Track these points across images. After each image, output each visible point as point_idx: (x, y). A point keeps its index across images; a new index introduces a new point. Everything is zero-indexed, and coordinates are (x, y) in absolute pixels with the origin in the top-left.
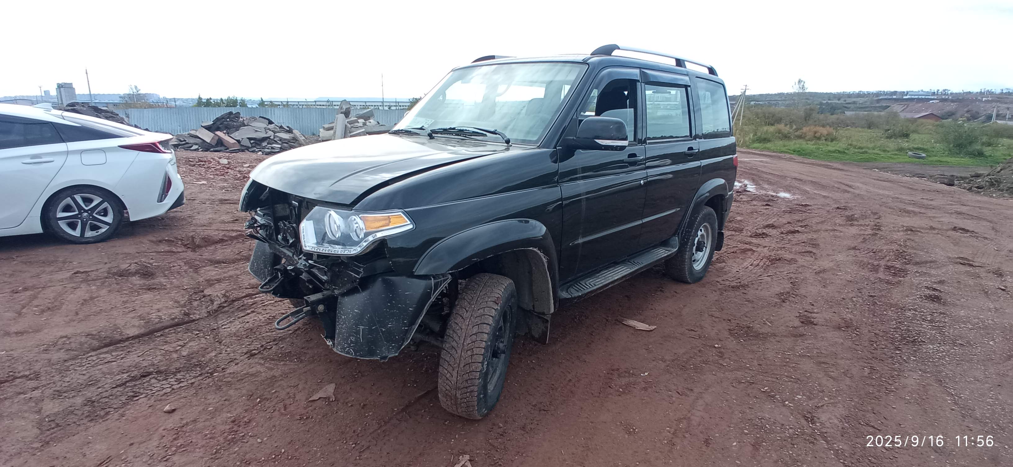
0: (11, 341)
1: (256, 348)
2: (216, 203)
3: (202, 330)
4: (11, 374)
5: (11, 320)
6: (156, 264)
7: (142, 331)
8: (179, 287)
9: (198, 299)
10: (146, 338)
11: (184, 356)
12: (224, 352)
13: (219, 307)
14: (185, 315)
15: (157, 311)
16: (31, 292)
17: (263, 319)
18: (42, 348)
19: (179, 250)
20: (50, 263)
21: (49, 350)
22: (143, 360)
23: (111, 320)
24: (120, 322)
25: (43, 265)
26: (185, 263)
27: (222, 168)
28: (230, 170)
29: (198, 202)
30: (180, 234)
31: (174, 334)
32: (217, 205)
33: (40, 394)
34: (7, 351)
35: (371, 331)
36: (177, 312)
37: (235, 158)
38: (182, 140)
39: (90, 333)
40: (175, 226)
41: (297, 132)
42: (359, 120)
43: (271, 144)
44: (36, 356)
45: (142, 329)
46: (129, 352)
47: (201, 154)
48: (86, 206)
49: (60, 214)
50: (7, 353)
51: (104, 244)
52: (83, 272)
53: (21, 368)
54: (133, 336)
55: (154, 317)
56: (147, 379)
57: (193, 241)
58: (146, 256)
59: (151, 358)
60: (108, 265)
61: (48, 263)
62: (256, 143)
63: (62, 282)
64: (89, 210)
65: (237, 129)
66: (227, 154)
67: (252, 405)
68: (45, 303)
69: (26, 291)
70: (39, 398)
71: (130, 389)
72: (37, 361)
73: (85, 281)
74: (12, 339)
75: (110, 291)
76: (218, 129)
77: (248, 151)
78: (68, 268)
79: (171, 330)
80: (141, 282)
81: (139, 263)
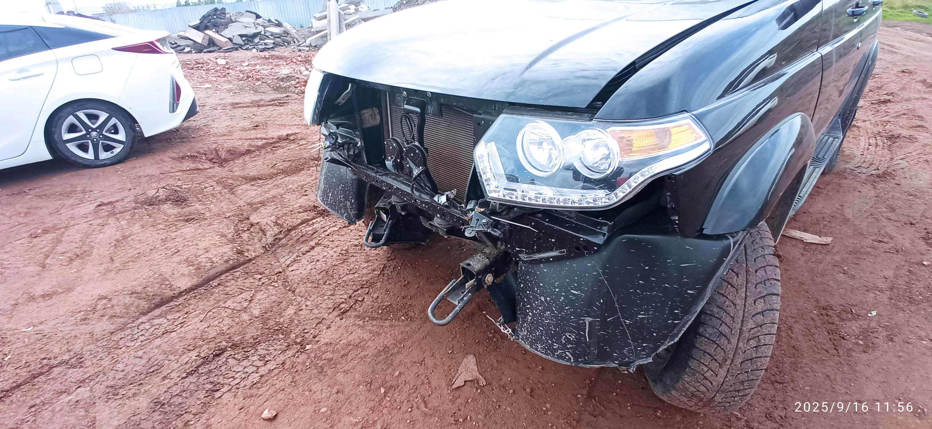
0: (38, 309)
1: (343, 300)
2: (228, 107)
3: (264, 273)
4: (45, 362)
5: (33, 277)
6: (186, 187)
7: (195, 281)
8: (219, 215)
9: (245, 229)
10: (202, 290)
11: (256, 317)
12: (304, 307)
13: (275, 240)
14: (239, 253)
15: (205, 250)
16: (54, 235)
17: (335, 255)
18: (79, 316)
19: (206, 166)
20: (68, 195)
21: (89, 319)
22: (208, 327)
23: (155, 267)
24: (166, 270)
25: (61, 197)
26: (217, 183)
27: (222, 69)
28: (230, 71)
29: (208, 108)
30: (202, 148)
31: (233, 282)
32: (230, 110)
33: (89, 394)
34: (34, 326)
35: (604, 324)
36: (228, 251)
37: (231, 58)
38: (173, 43)
39: (134, 291)
40: (193, 137)
41: (287, 26)
42: (350, 7)
43: (263, 40)
44: (73, 330)
45: (193, 278)
46: (187, 313)
47: (195, 56)
48: (93, 124)
49: (65, 135)
50: (36, 329)
51: (122, 165)
52: (107, 204)
53: (56, 350)
54: (186, 290)
55: (204, 260)
56: (223, 358)
57: (218, 155)
58: (171, 177)
59: (217, 322)
60: (133, 192)
61: (66, 195)
62: (248, 40)
63: (86, 217)
64: (97, 128)
65: (226, 26)
66: (222, 54)
67: (377, 400)
68: (72, 248)
69: (47, 233)
70: (88, 401)
71: (205, 377)
72: (75, 337)
73: (112, 214)
74: (39, 305)
75: (143, 226)
76: (207, 28)
77: (242, 49)
78: (89, 199)
79: (227, 276)
80: (175, 211)
81: (167, 188)
